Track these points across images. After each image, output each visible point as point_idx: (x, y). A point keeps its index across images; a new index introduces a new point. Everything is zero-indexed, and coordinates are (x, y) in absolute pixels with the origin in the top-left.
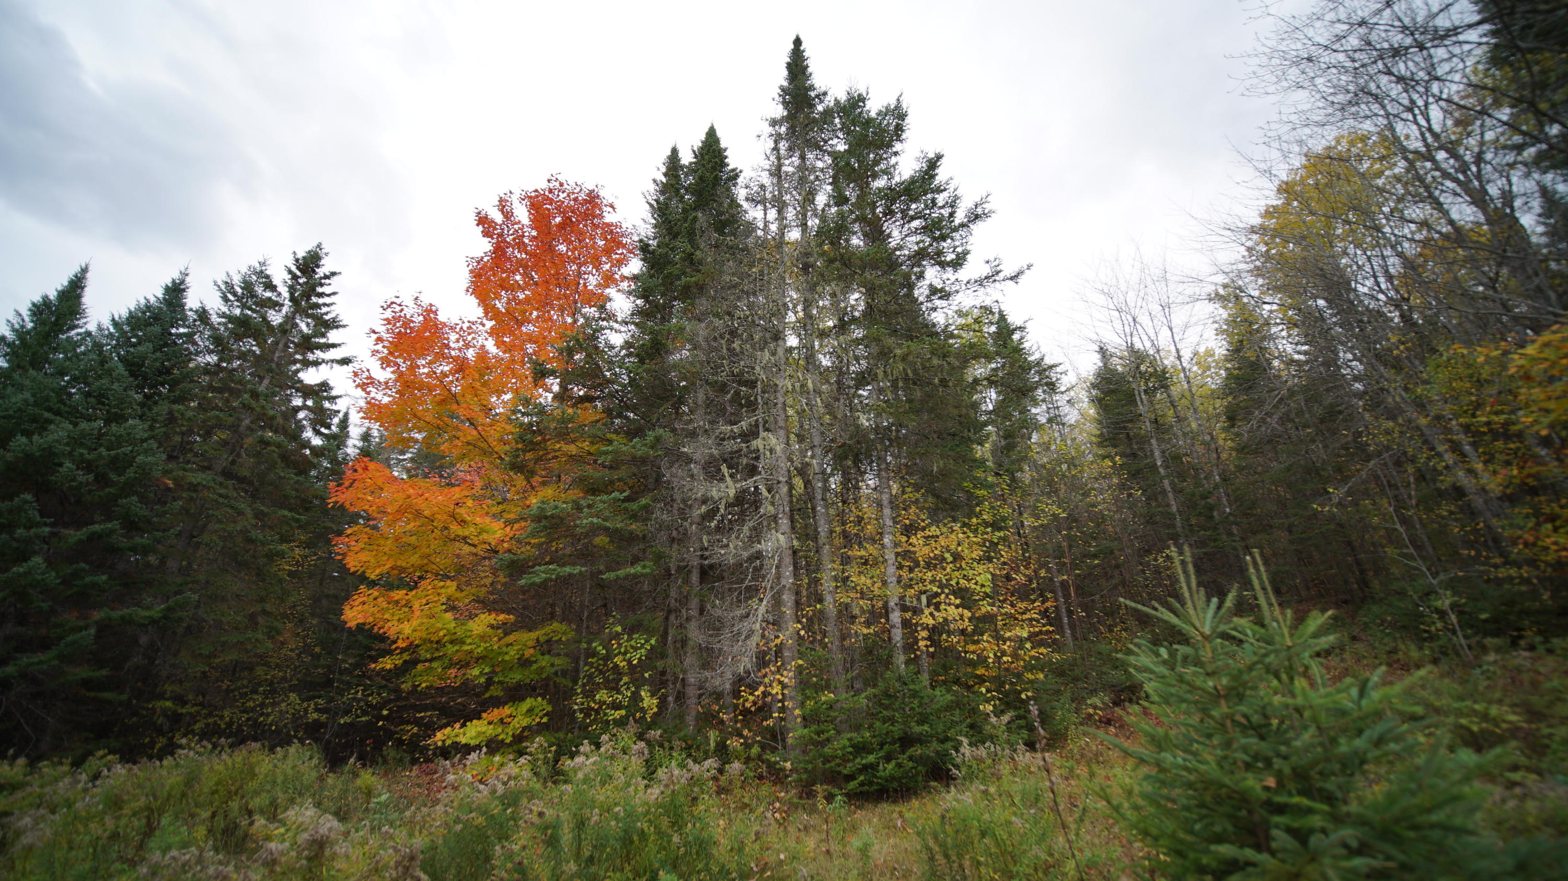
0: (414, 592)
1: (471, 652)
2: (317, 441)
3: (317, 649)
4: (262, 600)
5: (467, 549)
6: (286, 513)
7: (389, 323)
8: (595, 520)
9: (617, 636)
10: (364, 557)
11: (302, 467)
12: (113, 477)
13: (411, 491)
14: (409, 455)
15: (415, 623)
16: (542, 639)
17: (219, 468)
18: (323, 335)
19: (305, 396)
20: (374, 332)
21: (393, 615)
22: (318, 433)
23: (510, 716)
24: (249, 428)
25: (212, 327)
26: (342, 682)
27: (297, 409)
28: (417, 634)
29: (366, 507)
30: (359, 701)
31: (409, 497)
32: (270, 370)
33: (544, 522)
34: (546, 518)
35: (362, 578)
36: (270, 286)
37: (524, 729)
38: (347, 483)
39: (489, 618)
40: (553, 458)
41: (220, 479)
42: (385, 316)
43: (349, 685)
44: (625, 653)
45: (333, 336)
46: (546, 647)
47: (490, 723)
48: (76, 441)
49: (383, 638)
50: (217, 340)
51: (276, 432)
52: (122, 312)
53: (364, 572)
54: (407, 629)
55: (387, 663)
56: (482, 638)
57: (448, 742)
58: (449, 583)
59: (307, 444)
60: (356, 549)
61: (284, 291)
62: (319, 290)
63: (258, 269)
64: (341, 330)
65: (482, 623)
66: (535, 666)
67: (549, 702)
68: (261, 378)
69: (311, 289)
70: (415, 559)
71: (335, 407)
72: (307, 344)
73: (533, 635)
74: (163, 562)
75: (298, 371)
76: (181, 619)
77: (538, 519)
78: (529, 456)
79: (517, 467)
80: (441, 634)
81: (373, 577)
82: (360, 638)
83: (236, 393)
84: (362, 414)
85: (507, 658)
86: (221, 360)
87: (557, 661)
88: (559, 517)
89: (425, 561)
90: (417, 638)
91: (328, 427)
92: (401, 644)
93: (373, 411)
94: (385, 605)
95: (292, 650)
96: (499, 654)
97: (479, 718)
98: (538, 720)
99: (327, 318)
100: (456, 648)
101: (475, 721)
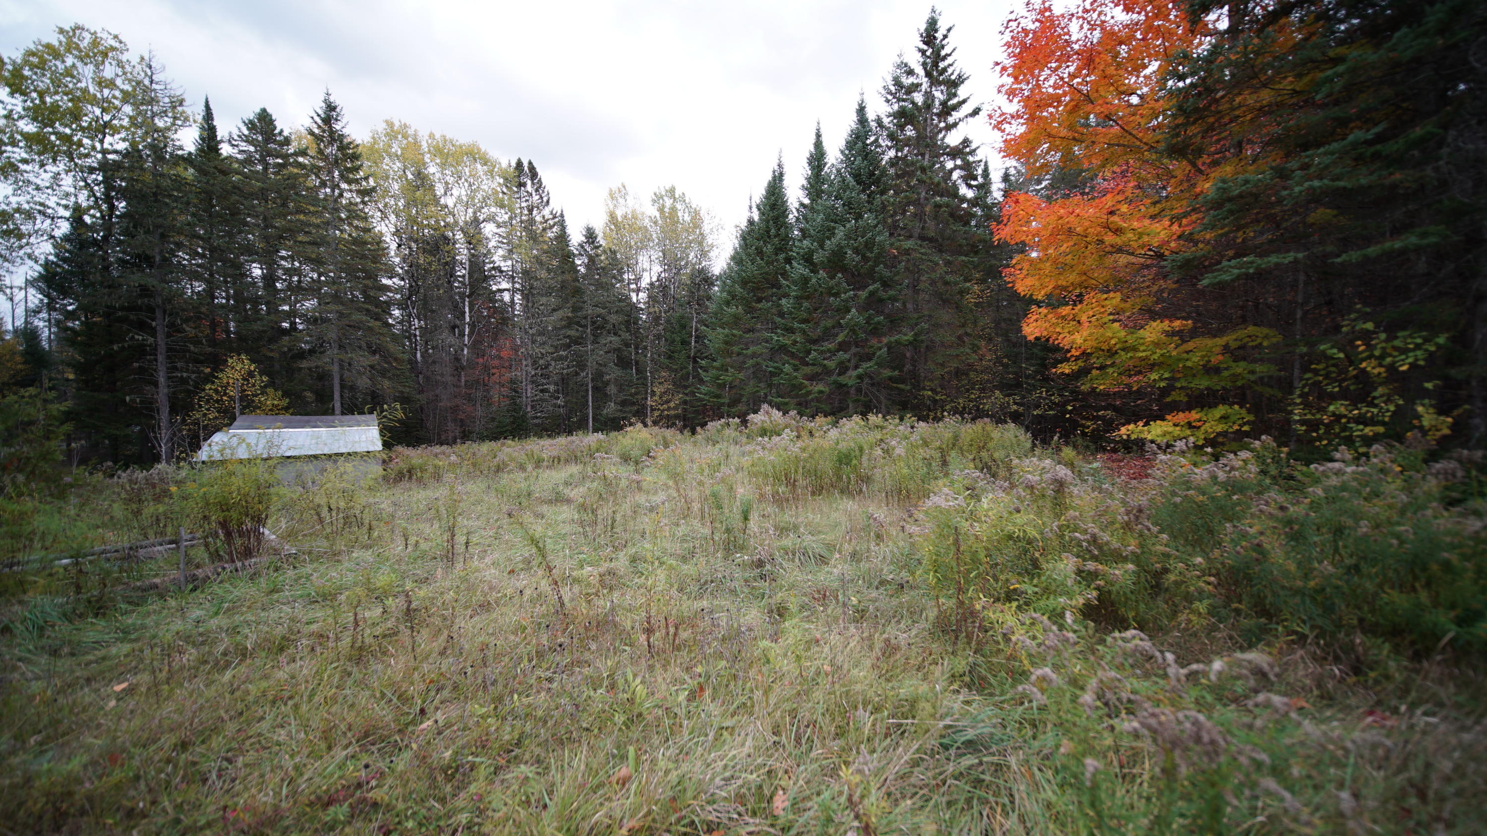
0: (1079, 307)
1: (1146, 358)
2: (970, 194)
3: (1005, 360)
4: (963, 325)
5: (1123, 259)
6: (963, 258)
7: (1009, 47)
8: (1316, 183)
9: (1366, 336)
10: (1029, 281)
11: (965, 218)
12: (869, 254)
13: (1062, 211)
14: (1044, 184)
15: (1085, 334)
16: (1233, 345)
17: (916, 235)
18: (955, 95)
19: (954, 158)
20: (997, 64)
21: (1063, 328)
22: (970, 186)
23: (1200, 421)
24: (926, 199)
25: (887, 129)
26: (1029, 384)
27: (951, 171)
28: (1089, 343)
29: (1024, 238)
30: (1044, 399)
31: (1061, 218)
32: (927, 146)
33: (1228, 206)
34: (1230, 200)
35: (1030, 301)
36: (911, 72)
37: (1219, 434)
38: (1005, 221)
39: (1161, 325)
40: (1231, 121)
41: (919, 242)
42: (1004, 42)
43: (1035, 388)
44: (1382, 357)
45: (962, 92)
46: (1238, 353)
47: (1175, 425)
48: (848, 237)
49: (1057, 349)
50: (892, 137)
51: (942, 196)
52: (842, 144)
53: (1031, 295)
54: (1078, 339)
55: (1066, 368)
56: (1157, 344)
57: (1133, 437)
58: (1112, 295)
59: (963, 199)
60: (1022, 276)
61: (920, 71)
62: (943, 53)
63: (899, 62)
64: (966, 82)
65: (1154, 331)
66: (1226, 374)
67: (1249, 412)
68: (923, 155)
69: (938, 57)
70: (1073, 277)
71: (977, 158)
72: (947, 110)
73: (1221, 341)
74: (904, 304)
75: (944, 137)
76: (922, 341)
77: (1217, 204)
78: (1193, 130)
79: (1177, 151)
80: (1113, 342)
81: (1040, 298)
82: (1035, 351)
83: (911, 174)
84: (1002, 154)
85: (1189, 364)
86: (897, 152)
87: (1259, 368)
88: (1251, 194)
89: (1084, 278)
90: (1089, 346)
91: (975, 179)
92: (1074, 352)
93: (1011, 148)
94: (1054, 320)
95: (990, 361)
96: (1180, 360)
97: (1163, 419)
98: (1236, 427)
99: (953, 77)
100: (1129, 355)
101: (1158, 422)
